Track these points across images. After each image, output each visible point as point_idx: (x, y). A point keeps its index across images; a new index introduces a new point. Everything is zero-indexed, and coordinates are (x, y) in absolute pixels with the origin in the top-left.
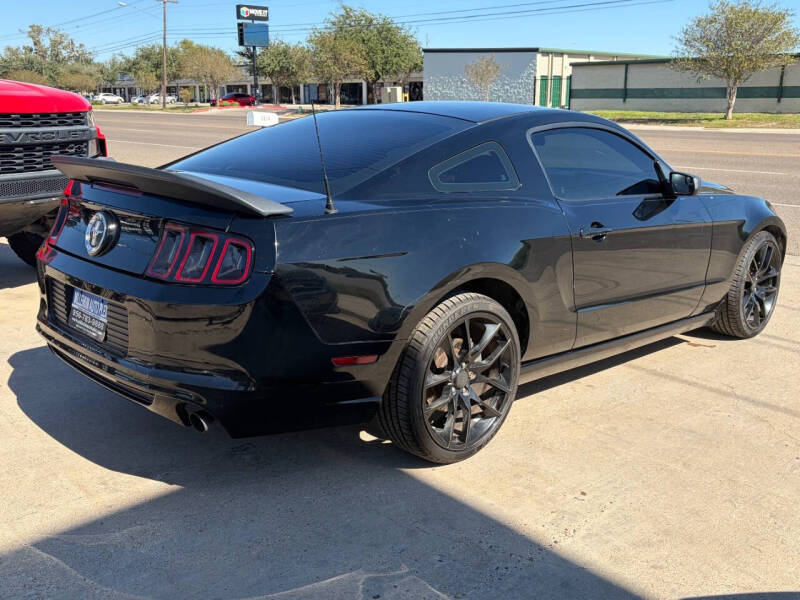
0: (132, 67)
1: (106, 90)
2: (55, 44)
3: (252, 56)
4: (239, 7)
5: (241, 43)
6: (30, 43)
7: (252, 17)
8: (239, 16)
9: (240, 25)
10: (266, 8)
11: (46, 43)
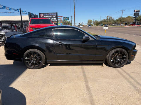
0: (117, 20)
1: (115, 24)
2: (110, 18)
3: (136, 18)
4: (134, 10)
5: (134, 16)
6: (107, 18)
7: (137, 12)
8: (134, 12)
9: (134, 13)
10: (139, 10)
11: (109, 18)
